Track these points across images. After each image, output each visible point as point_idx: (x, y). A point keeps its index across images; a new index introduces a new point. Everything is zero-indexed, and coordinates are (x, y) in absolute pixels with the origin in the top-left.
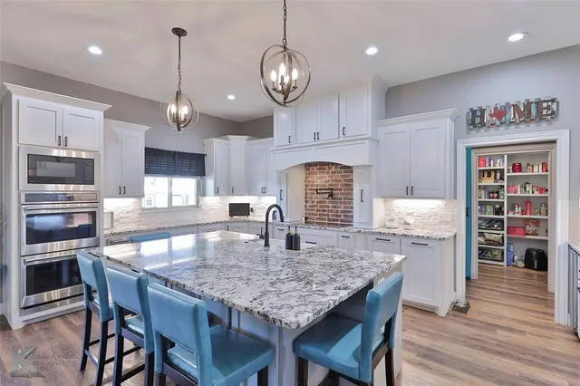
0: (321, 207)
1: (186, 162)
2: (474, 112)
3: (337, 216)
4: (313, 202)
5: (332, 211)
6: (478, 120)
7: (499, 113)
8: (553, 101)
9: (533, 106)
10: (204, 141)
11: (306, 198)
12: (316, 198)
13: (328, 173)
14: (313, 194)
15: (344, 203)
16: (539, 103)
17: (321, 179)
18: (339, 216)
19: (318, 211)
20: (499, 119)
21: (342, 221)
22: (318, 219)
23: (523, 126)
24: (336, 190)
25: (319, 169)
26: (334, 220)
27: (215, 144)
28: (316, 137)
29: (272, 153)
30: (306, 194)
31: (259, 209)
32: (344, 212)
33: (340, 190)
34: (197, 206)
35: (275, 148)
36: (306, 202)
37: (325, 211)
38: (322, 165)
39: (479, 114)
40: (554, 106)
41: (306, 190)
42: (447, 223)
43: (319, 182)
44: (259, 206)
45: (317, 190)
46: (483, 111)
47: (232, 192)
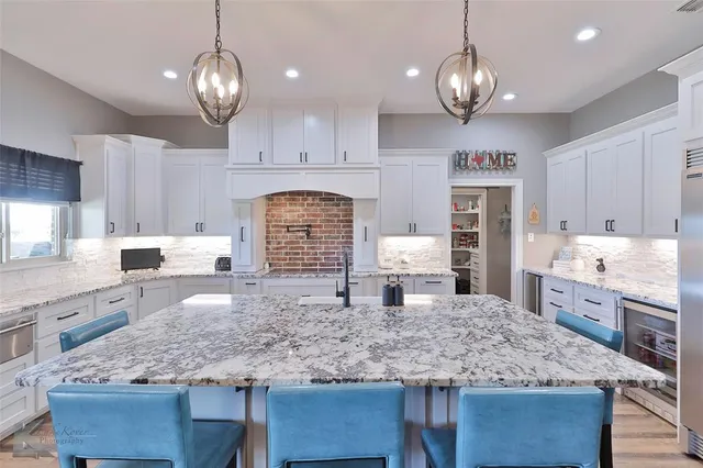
0: (291, 248)
1: (45, 174)
2: (460, 155)
3: (315, 259)
4: (279, 243)
5: (308, 254)
6: (463, 162)
7: (479, 159)
8: (514, 154)
9: (502, 156)
10: (76, 137)
11: (267, 237)
12: (285, 237)
13: (303, 205)
14: (280, 232)
15: (326, 243)
16: (506, 155)
17: (291, 213)
18: (319, 259)
19: (286, 253)
20: (479, 164)
21: (322, 264)
22: (288, 265)
23: (494, 172)
24: (315, 226)
25: (289, 199)
26: (311, 265)
27: (106, 147)
28: (304, 157)
29: (229, 172)
30: (268, 232)
31: (177, 256)
32: (325, 253)
33: (320, 226)
34: (62, 257)
35: (229, 166)
36: (268, 243)
37: (298, 254)
38: (294, 195)
39: (464, 157)
40: (515, 159)
41: (268, 227)
42: (437, 259)
43: (288, 216)
44: (177, 252)
45: (288, 227)
46: (467, 155)
47: (138, 231)
